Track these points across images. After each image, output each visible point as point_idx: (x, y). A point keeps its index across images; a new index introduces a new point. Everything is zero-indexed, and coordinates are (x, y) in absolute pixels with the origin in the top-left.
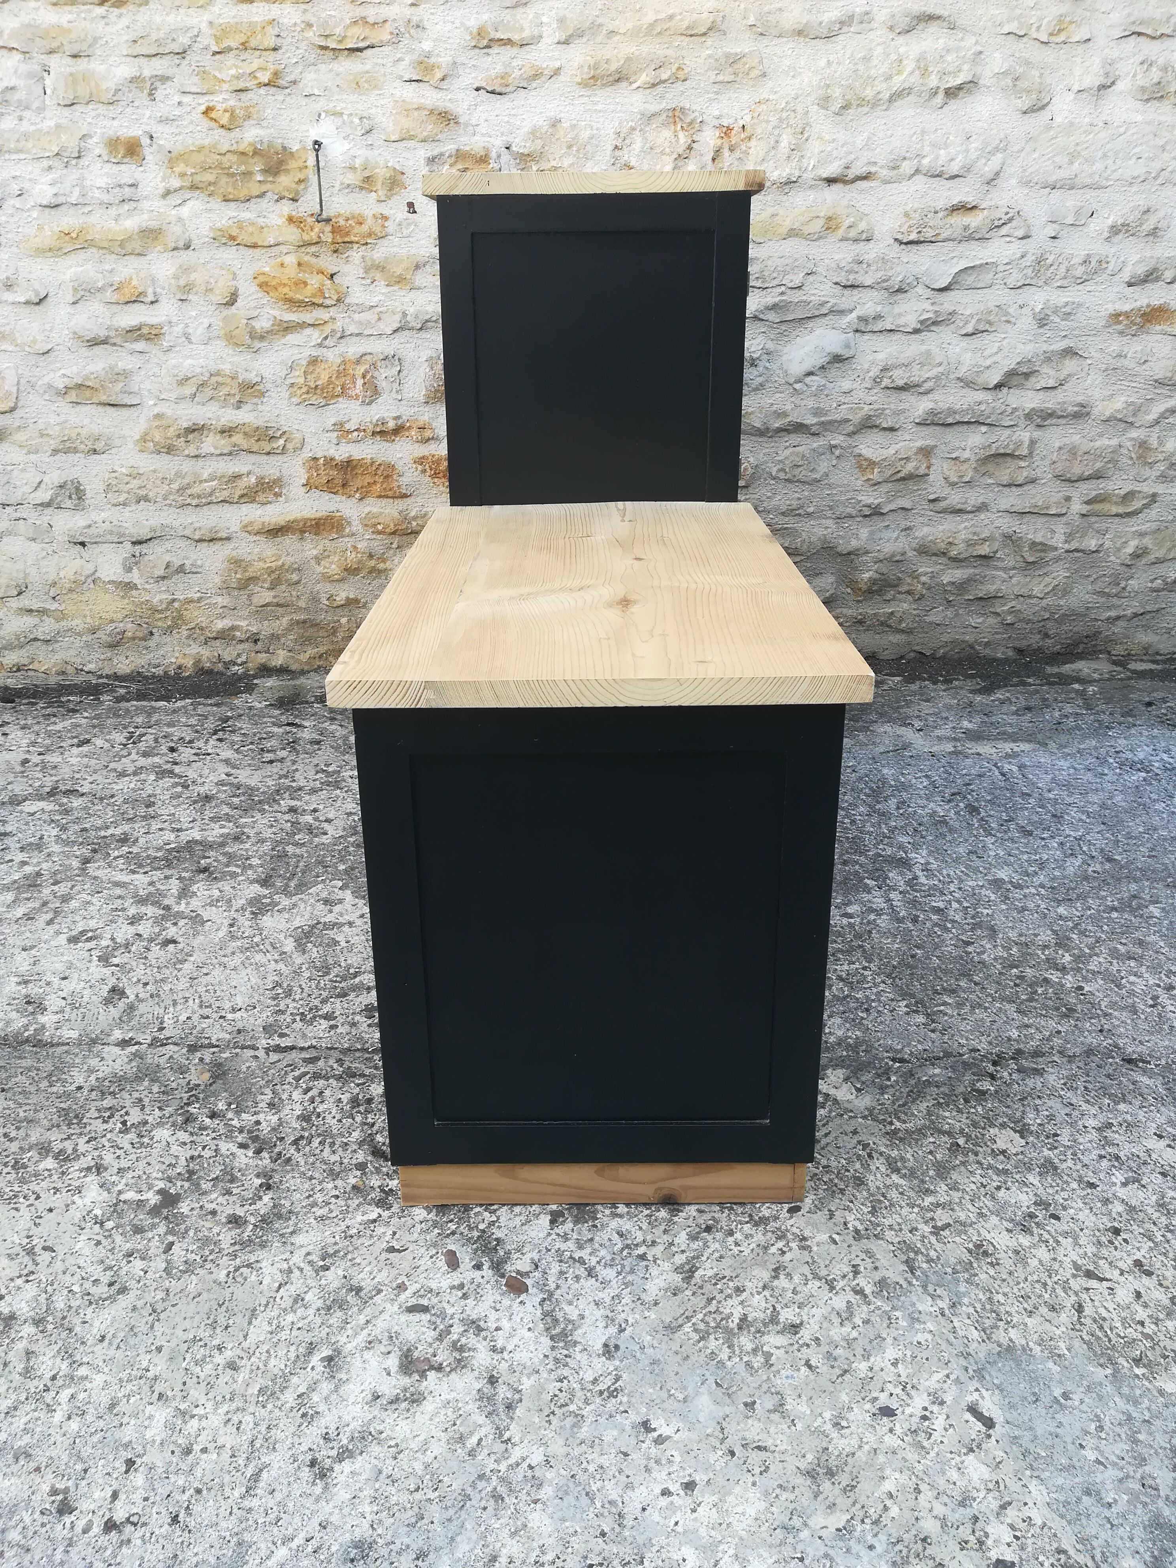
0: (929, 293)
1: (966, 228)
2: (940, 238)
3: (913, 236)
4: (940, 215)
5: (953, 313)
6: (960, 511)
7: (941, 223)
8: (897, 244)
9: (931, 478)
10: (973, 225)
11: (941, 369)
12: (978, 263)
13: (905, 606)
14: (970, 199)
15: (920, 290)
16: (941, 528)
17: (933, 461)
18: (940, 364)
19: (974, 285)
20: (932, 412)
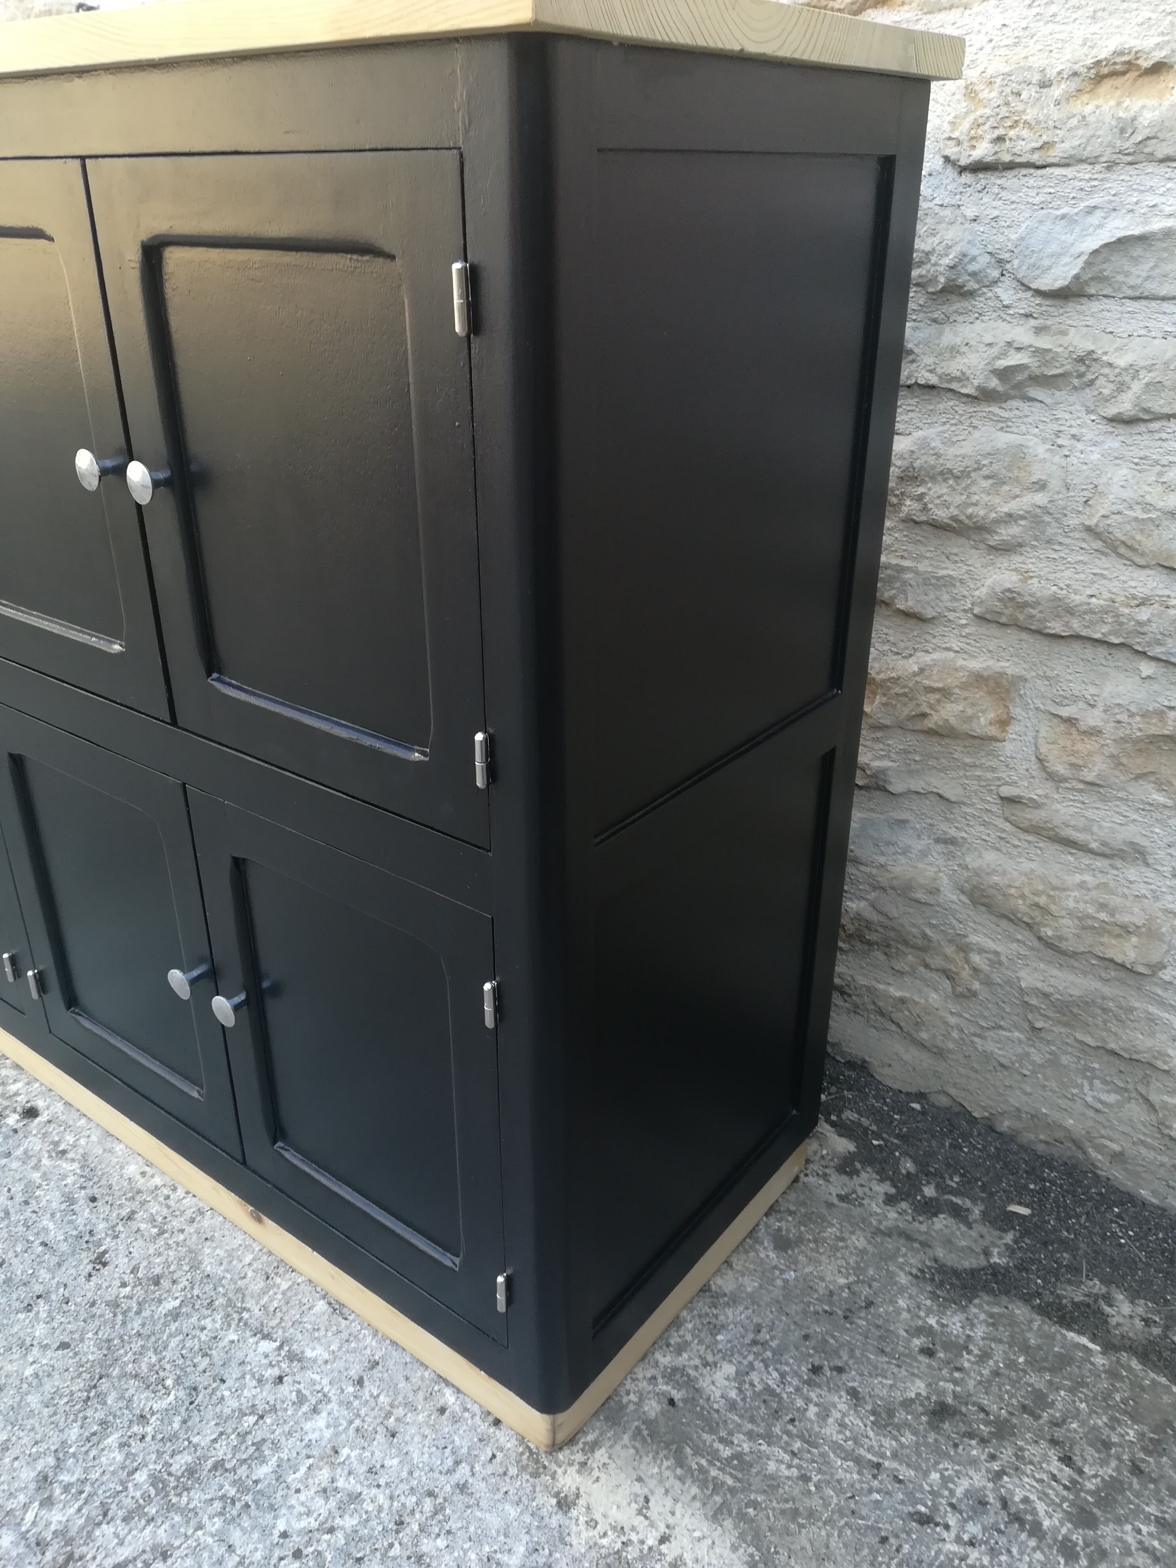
0: (1027, 303)
1: (1125, 128)
2: (1054, 154)
3: (983, 151)
4: (1057, 92)
5: (1086, 359)
6: (1069, 843)
7: (1056, 114)
8: (950, 172)
9: (1008, 748)
10: (1147, 117)
11: (1040, 498)
12: (1157, 225)
13: (934, 998)
14: (1148, 43)
15: (1006, 293)
16: (1026, 866)
17: (1017, 711)
18: (1041, 486)
19: (1151, 287)
20: (1010, 597)
